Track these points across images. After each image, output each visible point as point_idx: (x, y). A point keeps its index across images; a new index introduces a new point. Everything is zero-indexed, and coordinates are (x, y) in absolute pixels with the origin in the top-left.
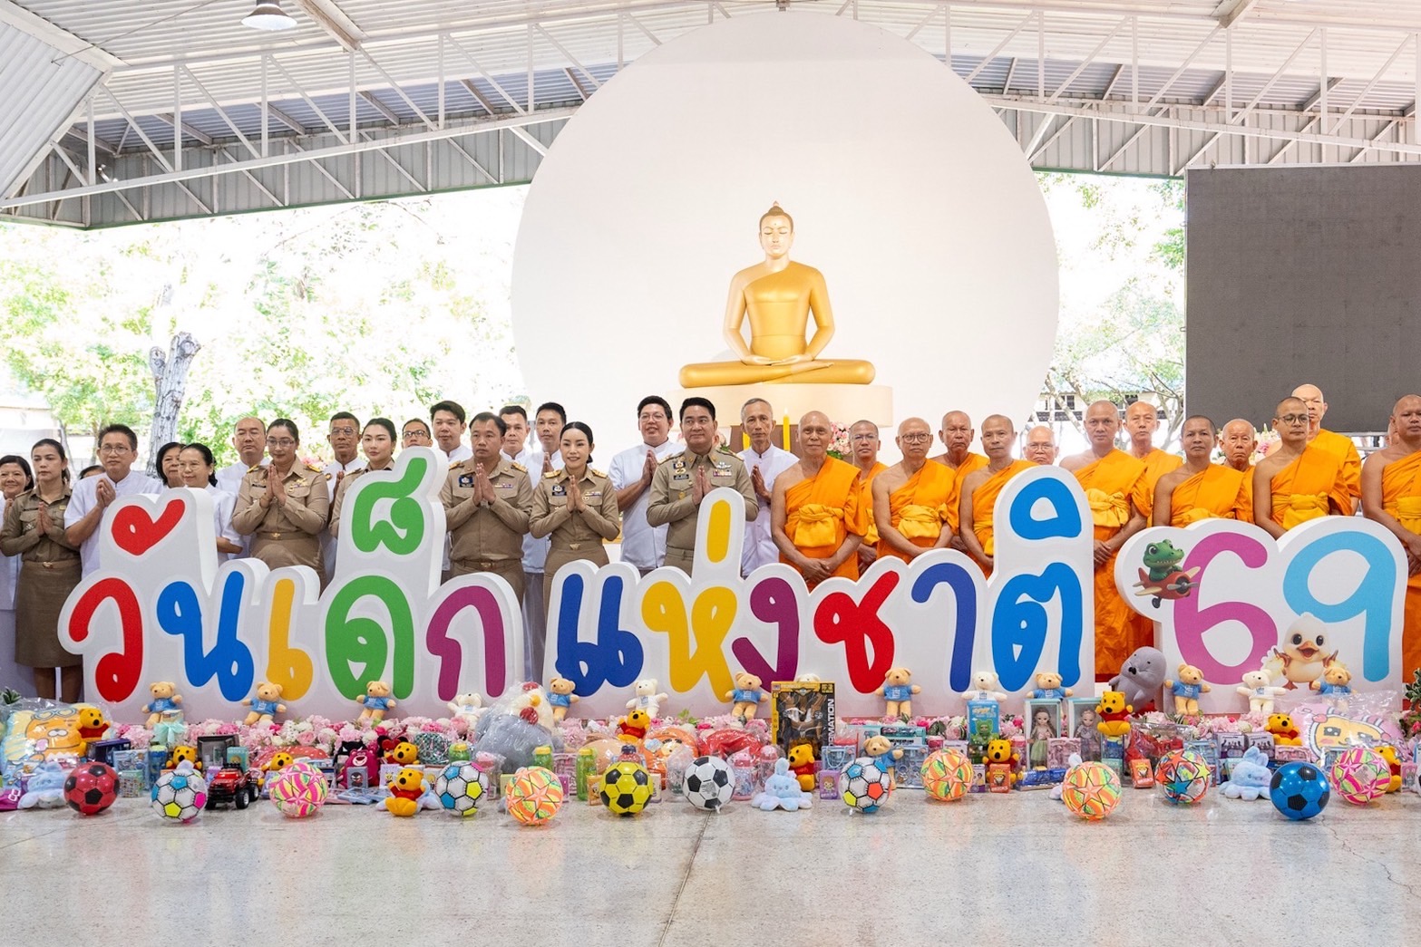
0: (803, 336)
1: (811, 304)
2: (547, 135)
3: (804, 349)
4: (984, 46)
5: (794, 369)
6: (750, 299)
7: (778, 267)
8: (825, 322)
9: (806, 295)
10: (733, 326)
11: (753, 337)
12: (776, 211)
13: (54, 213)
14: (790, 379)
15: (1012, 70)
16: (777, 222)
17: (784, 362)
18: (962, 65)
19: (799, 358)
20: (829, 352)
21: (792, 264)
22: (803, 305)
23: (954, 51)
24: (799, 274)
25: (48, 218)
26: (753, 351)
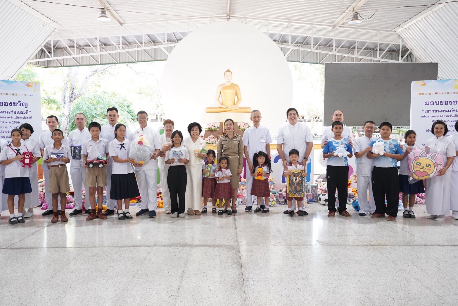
0: (234, 101)
1: (236, 93)
2: (170, 50)
3: (234, 104)
4: (277, 31)
5: (232, 109)
6: (222, 92)
7: (229, 84)
8: (239, 98)
9: (235, 91)
10: (218, 98)
11: (222, 101)
12: (228, 71)
13: (38, 64)
14: (231, 111)
15: (282, 37)
16: (229, 73)
17: (230, 107)
18: (271, 36)
19: (234, 106)
20: (241, 105)
21: (232, 83)
22: (234, 94)
23: (270, 32)
24: (233, 86)
25: (37, 65)
26: (222, 104)
